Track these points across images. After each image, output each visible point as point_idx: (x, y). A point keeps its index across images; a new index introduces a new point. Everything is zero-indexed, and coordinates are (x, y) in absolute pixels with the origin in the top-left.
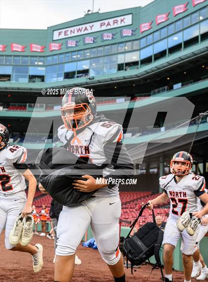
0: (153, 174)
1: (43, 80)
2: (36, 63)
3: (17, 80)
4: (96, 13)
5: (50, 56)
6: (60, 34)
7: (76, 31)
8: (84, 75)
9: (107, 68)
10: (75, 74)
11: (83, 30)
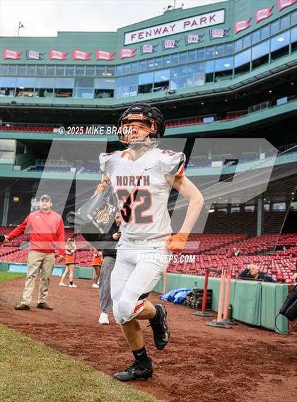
0: (249, 212)
1: (112, 96)
3: (80, 95)
4: (178, 9)
5: (121, 65)
6: (133, 37)
7: (153, 33)
8: (163, 89)
9: (192, 80)
10: (151, 87)
11: (162, 31)
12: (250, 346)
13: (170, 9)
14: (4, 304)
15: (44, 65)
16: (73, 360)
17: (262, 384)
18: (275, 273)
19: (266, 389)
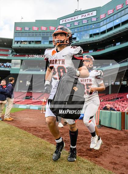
3: (44, 43)
4: (79, 11)
6: (63, 21)
7: (70, 20)
8: (74, 40)
9: (85, 37)
11: (73, 19)
12: (107, 135)
14: (17, 120)
15: (30, 32)
16: (42, 140)
17: (112, 149)
18: (116, 108)
19: (113, 150)
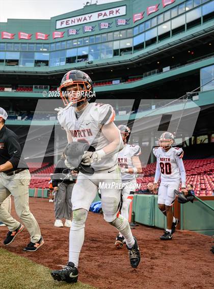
1: (47, 65)
2: (41, 49)
3: (24, 64)
4: (94, 5)
5: (53, 43)
6: (62, 23)
7: (76, 21)
8: (84, 60)
9: (104, 54)
10: (76, 59)
11: (82, 20)
13: (88, 4)
17: (157, 268)
19: (159, 271)
